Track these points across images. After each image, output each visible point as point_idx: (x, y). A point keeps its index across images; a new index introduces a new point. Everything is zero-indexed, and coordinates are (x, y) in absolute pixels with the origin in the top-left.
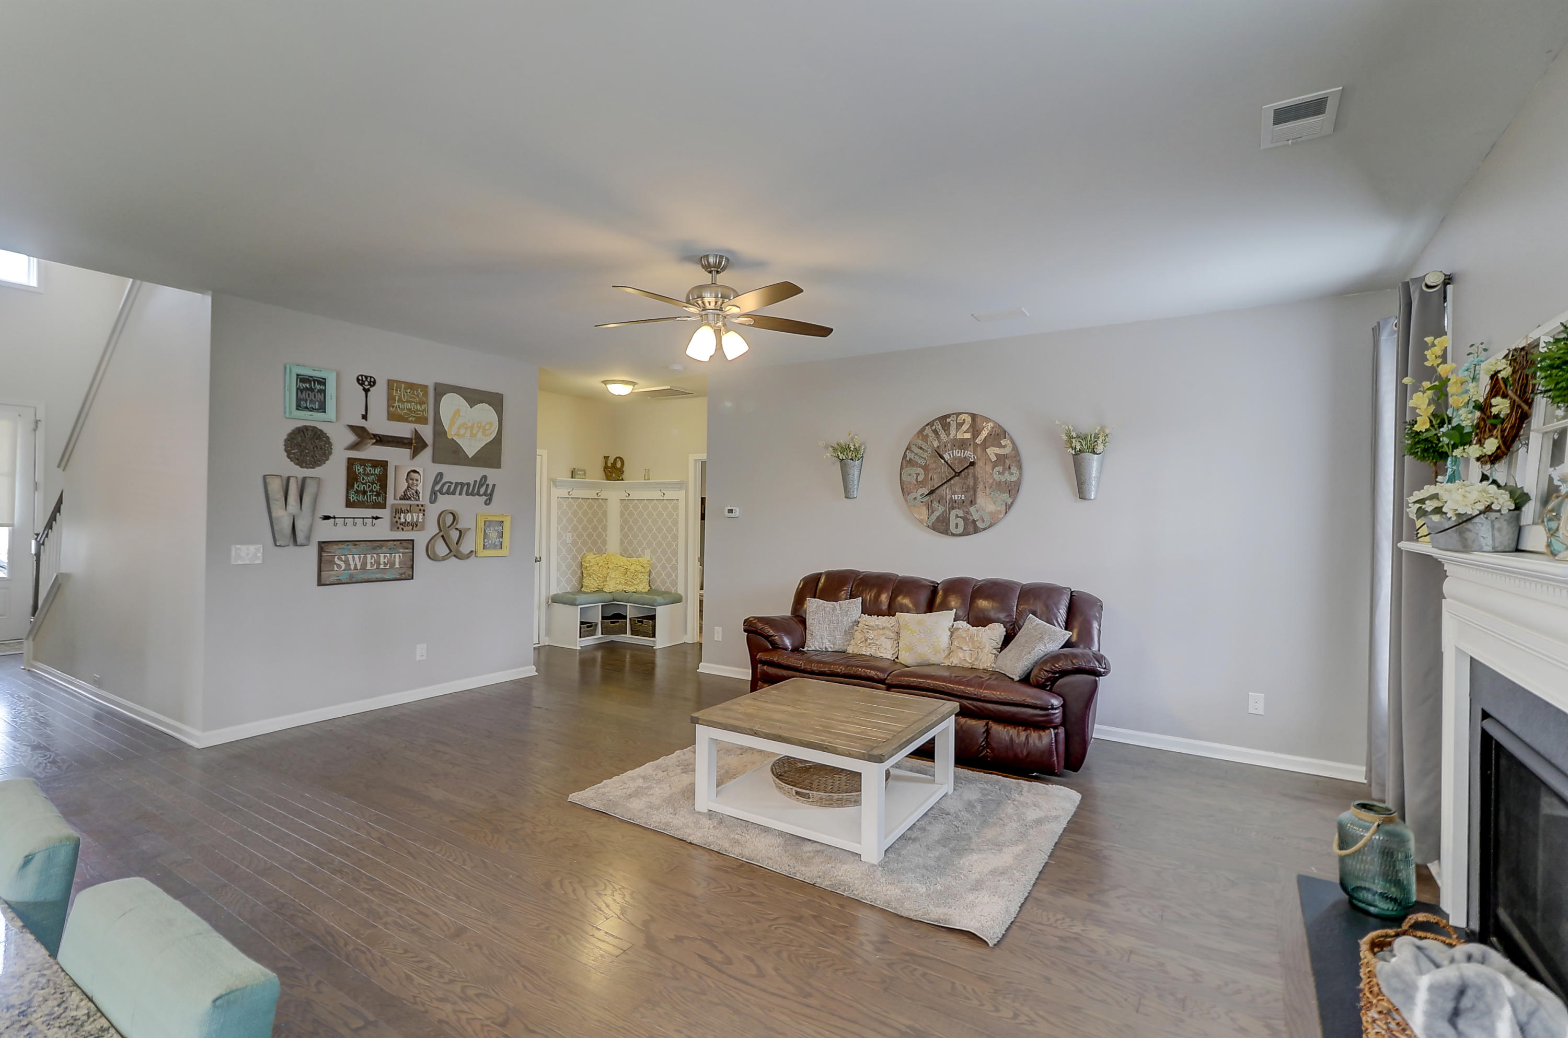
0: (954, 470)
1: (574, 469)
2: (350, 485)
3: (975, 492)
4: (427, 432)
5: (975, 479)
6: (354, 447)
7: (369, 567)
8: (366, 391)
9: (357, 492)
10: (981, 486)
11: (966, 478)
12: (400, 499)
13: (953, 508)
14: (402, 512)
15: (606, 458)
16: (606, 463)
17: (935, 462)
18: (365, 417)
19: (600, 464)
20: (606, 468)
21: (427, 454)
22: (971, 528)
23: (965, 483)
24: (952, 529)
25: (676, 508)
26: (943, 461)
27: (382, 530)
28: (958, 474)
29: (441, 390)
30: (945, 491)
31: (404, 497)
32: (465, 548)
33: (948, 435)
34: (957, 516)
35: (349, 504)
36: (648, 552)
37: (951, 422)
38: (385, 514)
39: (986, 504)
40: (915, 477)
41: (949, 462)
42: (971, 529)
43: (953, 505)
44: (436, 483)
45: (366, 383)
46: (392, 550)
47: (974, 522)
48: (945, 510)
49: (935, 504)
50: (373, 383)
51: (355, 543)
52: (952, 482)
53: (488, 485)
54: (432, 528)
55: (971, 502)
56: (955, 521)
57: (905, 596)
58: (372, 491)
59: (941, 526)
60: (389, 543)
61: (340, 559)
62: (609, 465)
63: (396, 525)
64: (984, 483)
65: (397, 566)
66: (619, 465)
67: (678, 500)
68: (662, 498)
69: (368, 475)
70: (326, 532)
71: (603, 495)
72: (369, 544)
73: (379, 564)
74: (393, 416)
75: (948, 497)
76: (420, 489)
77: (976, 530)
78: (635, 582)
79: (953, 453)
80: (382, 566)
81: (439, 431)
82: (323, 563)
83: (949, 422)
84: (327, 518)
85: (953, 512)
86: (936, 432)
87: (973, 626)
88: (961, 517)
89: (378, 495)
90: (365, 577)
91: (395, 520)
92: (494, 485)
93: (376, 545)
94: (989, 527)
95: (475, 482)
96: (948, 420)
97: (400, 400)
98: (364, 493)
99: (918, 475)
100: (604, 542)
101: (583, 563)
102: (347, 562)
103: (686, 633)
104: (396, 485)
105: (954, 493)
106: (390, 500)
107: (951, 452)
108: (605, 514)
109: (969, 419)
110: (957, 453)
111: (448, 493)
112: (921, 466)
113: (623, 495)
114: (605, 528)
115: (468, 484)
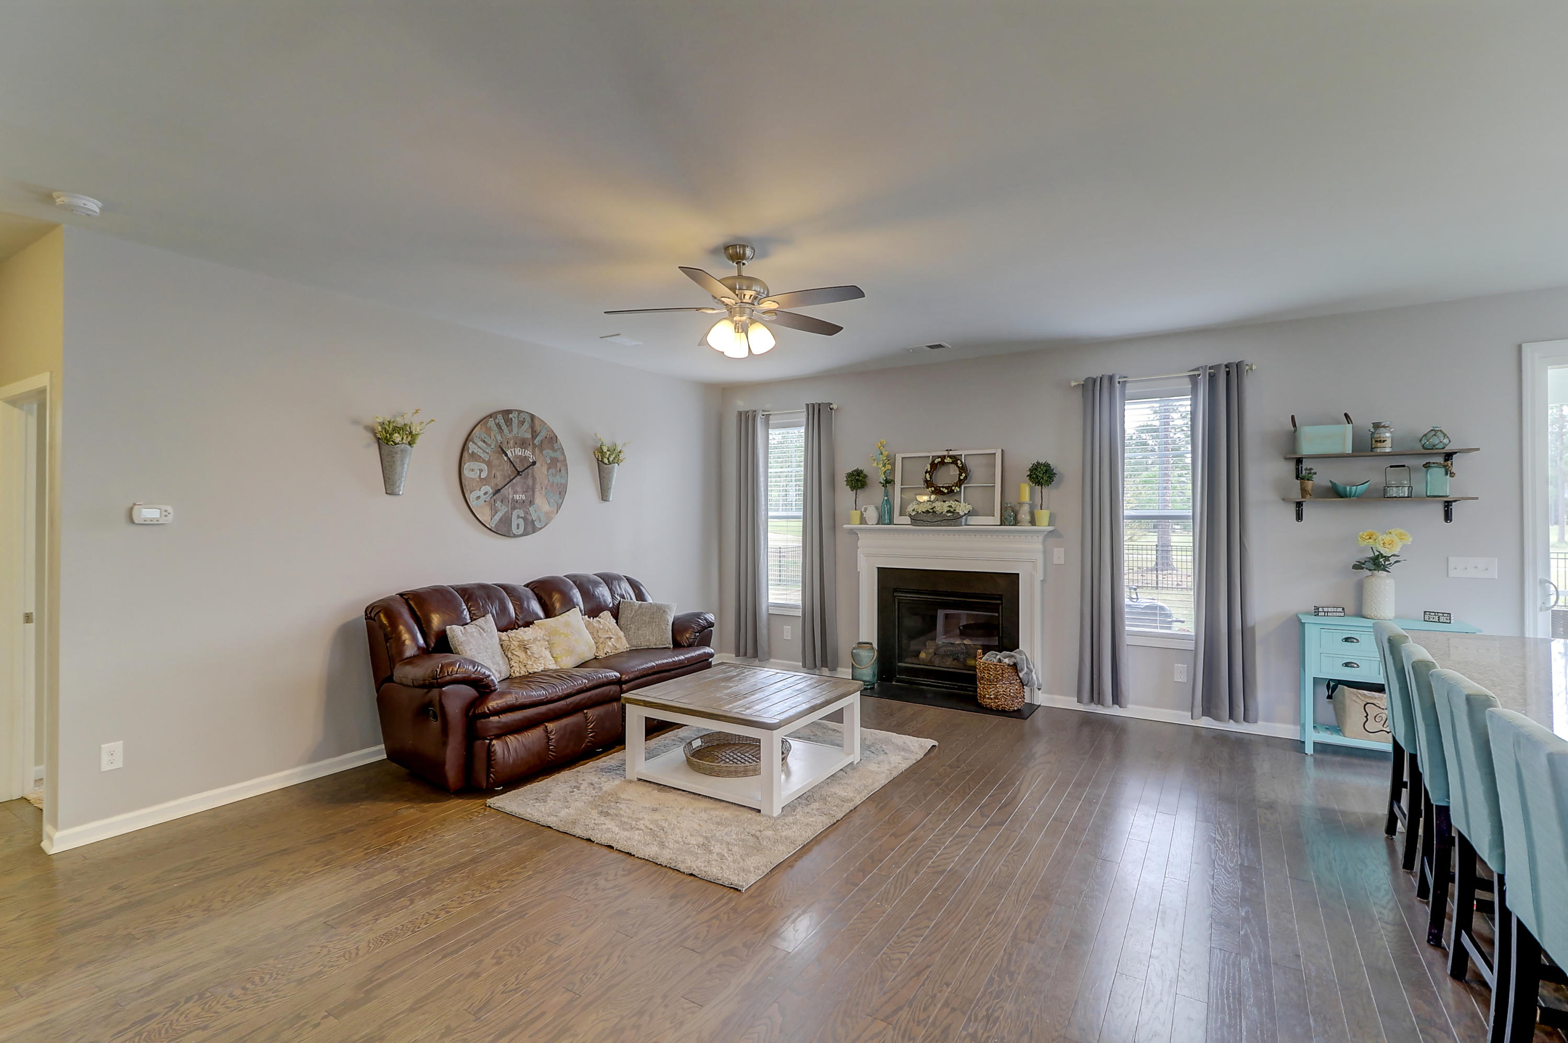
0: (516, 469)
3: (534, 492)
5: (534, 479)
10: (538, 487)
11: (526, 478)
13: (514, 508)
17: (498, 458)
22: (531, 527)
23: (525, 483)
24: (514, 530)
26: (505, 458)
28: (519, 473)
30: (509, 491)
33: (511, 431)
34: (518, 517)
37: (513, 419)
39: (542, 503)
40: (479, 474)
41: (511, 459)
42: (530, 529)
43: (515, 505)
47: (533, 522)
48: (508, 510)
49: (498, 504)
52: (514, 481)
55: (531, 501)
56: (517, 524)
59: (503, 530)
64: (541, 484)
75: (511, 497)
77: (535, 530)
79: (514, 451)
83: (511, 419)
85: (515, 513)
86: (499, 426)
88: (521, 517)
94: (545, 526)
96: (511, 416)
99: (481, 471)
105: (516, 492)
109: (528, 419)
110: (519, 452)
112: (484, 461)
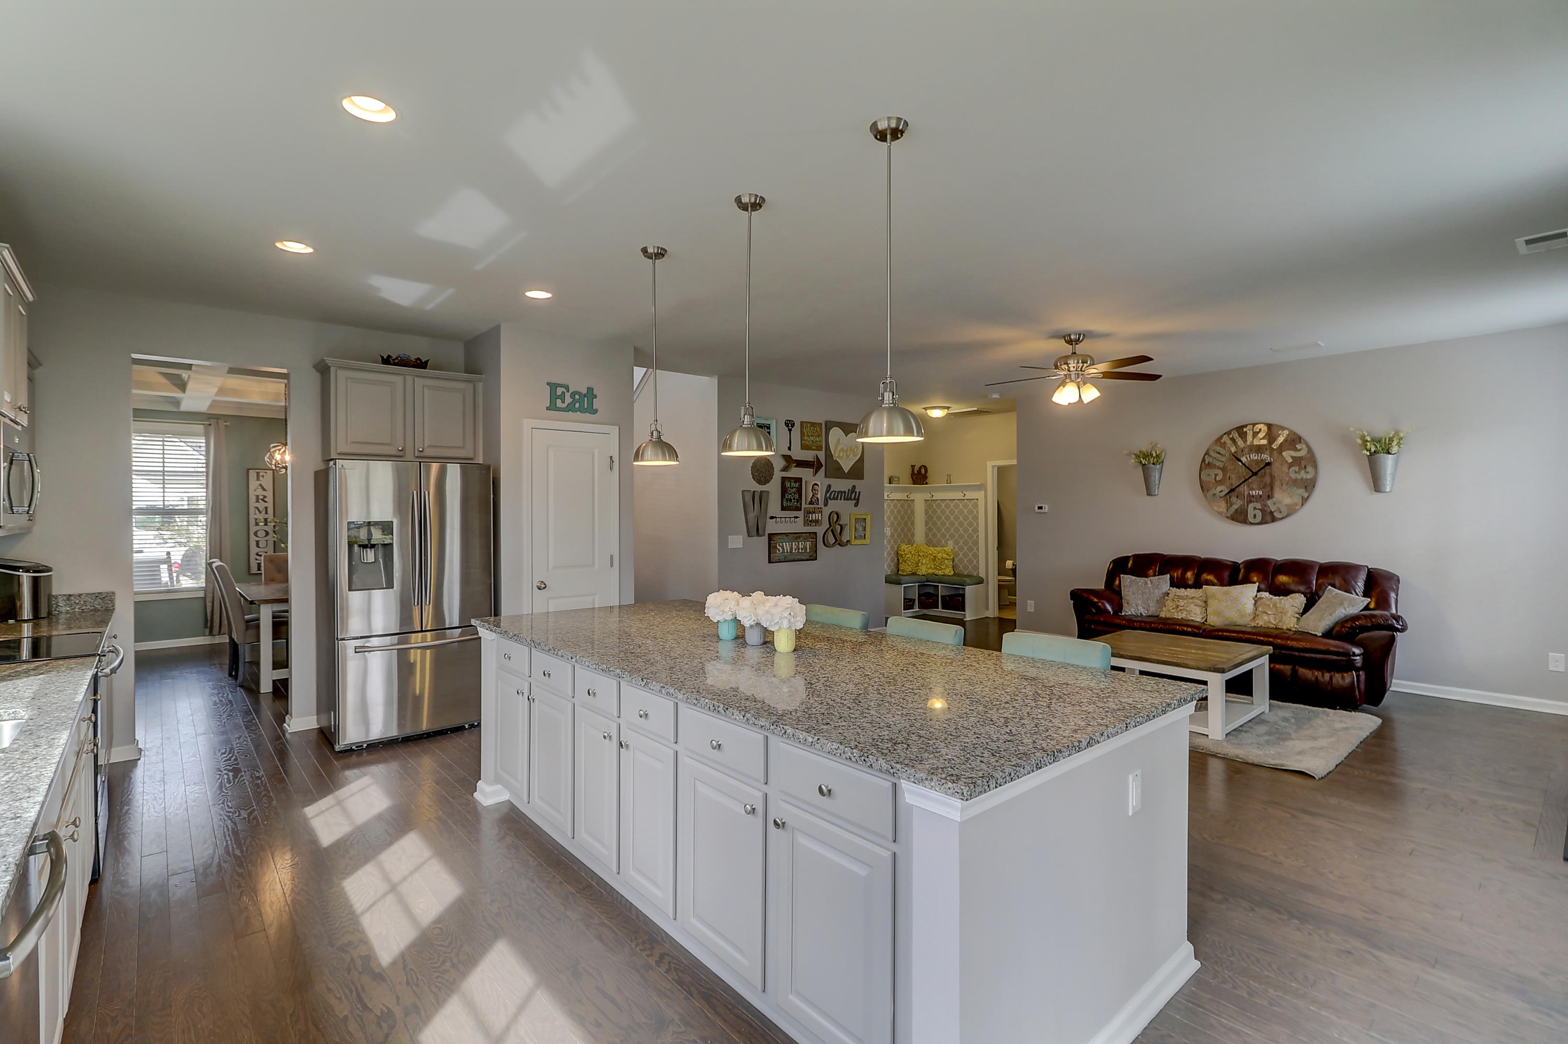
0: (1251, 471)
1: (892, 476)
2: (783, 496)
3: (1272, 489)
4: (822, 455)
5: (1272, 478)
6: (785, 469)
7: (794, 551)
8: (790, 430)
9: (787, 500)
10: (1277, 483)
11: (1264, 476)
12: (809, 504)
13: (1250, 502)
14: (810, 513)
15: (913, 467)
16: (913, 470)
17: (1233, 464)
18: (789, 449)
19: (908, 471)
20: (913, 474)
21: (822, 471)
22: (1269, 517)
23: (1262, 481)
24: (1251, 519)
25: (976, 506)
26: (1240, 463)
27: (798, 526)
28: (1255, 474)
29: (829, 425)
30: (1244, 489)
31: (811, 503)
32: (845, 538)
33: (1245, 441)
34: (1255, 508)
35: (783, 508)
36: (951, 543)
37: (1248, 431)
38: (800, 514)
39: (1282, 498)
40: (1214, 478)
41: (1246, 464)
42: (1268, 518)
43: (1251, 499)
44: (827, 491)
45: (790, 424)
46: (805, 540)
47: (1271, 513)
48: (1244, 504)
49: (1234, 499)
50: (793, 425)
51: (786, 534)
52: (1250, 480)
53: (856, 492)
54: (826, 525)
55: (1269, 496)
56: (1253, 511)
57: (1209, 574)
58: (794, 499)
59: (1240, 517)
60: (803, 535)
61: (779, 545)
62: (916, 472)
63: (808, 522)
64: (1281, 481)
65: (808, 551)
66: (923, 471)
67: (977, 499)
68: (963, 498)
69: (792, 488)
70: (772, 527)
71: (912, 497)
72: (793, 535)
73: (799, 549)
74: (804, 447)
75: (1246, 493)
76: (819, 496)
77: (1274, 519)
78: (943, 567)
79: (1250, 457)
80: (800, 551)
81: (829, 455)
82: (771, 548)
83: (1246, 432)
84: (772, 518)
85: (1251, 506)
86: (1233, 440)
87: (1275, 596)
88: (1258, 509)
89: (797, 502)
90: (792, 558)
91: (806, 518)
92: (860, 492)
93: (797, 536)
94: (1286, 517)
95: (849, 490)
96: (1245, 430)
97: (808, 436)
98: (791, 500)
99: (1216, 475)
100: (913, 535)
101: (899, 552)
102: (783, 547)
103: (987, 609)
104: (807, 494)
105: (1252, 489)
106: (804, 506)
107: (1248, 456)
108: (913, 512)
109: (1264, 428)
110: (1254, 457)
111: (834, 499)
112: (1219, 468)
113: (928, 497)
114: (913, 523)
115: (845, 492)
